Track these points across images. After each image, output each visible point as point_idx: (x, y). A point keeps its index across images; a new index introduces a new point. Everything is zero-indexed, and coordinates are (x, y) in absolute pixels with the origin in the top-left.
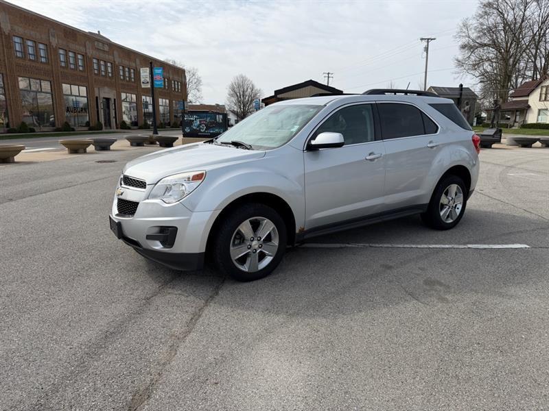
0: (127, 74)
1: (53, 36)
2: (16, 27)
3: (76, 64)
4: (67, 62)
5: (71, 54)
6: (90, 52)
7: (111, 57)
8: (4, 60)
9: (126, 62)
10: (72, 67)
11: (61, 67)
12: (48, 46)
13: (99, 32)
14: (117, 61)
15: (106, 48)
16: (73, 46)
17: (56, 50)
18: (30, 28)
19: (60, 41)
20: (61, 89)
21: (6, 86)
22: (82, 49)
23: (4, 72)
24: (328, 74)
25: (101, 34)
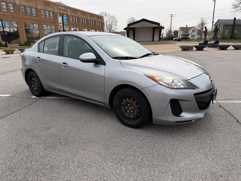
0: (74, 20)
1: (39, 5)
2: (22, 2)
3: (49, 16)
4: (45, 15)
5: (47, 12)
6: (56, 11)
7: (66, 12)
8: (17, 16)
9: (73, 14)
10: (48, 17)
11: (43, 18)
12: (36, 9)
13: (60, 1)
14: (69, 14)
15: (64, 8)
16: (48, 8)
17: (40, 11)
18: (28, 2)
19: (42, 7)
20: (42, 27)
21: (18, 27)
22: (52, 10)
23: (18, 21)
24: (172, 15)
25: (61, 2)
